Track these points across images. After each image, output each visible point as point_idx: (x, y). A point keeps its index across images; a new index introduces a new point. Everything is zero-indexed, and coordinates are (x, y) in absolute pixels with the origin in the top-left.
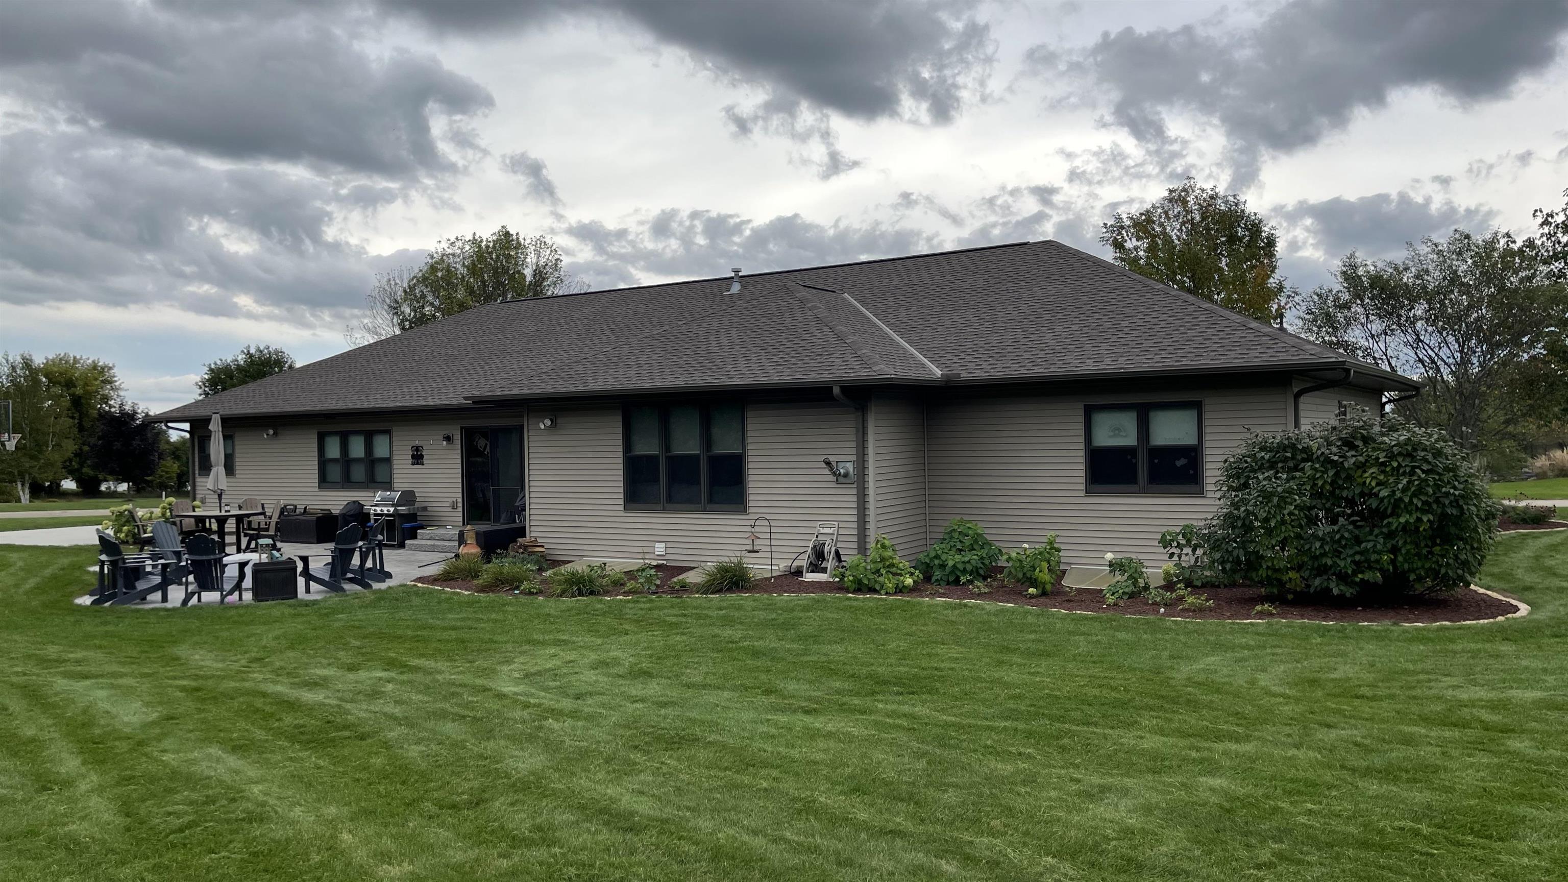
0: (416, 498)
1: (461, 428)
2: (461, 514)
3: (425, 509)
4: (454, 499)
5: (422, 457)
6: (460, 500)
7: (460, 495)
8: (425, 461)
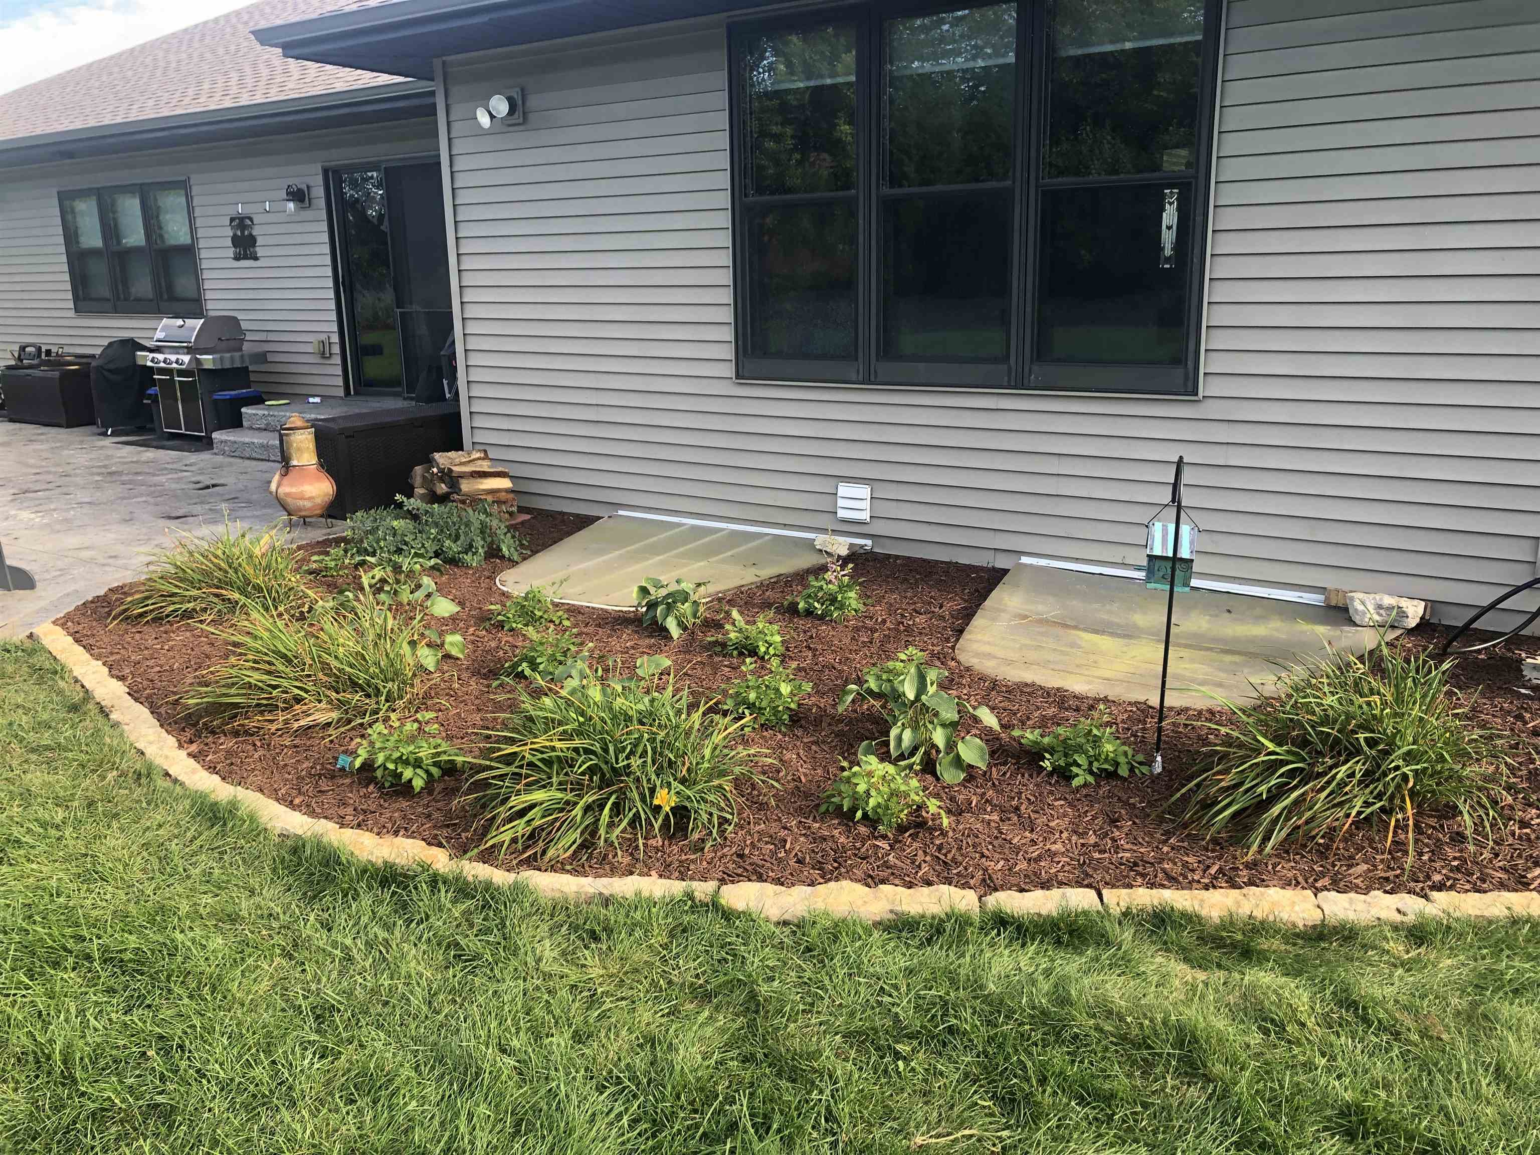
0: (242, 332)
1: (326, 171)
2: (339, 371)
3: (262, 357)
4: (323, 337)
5: (252, 240)
6: (335, 338)
7: (335, 328)
8: (260, 252)
